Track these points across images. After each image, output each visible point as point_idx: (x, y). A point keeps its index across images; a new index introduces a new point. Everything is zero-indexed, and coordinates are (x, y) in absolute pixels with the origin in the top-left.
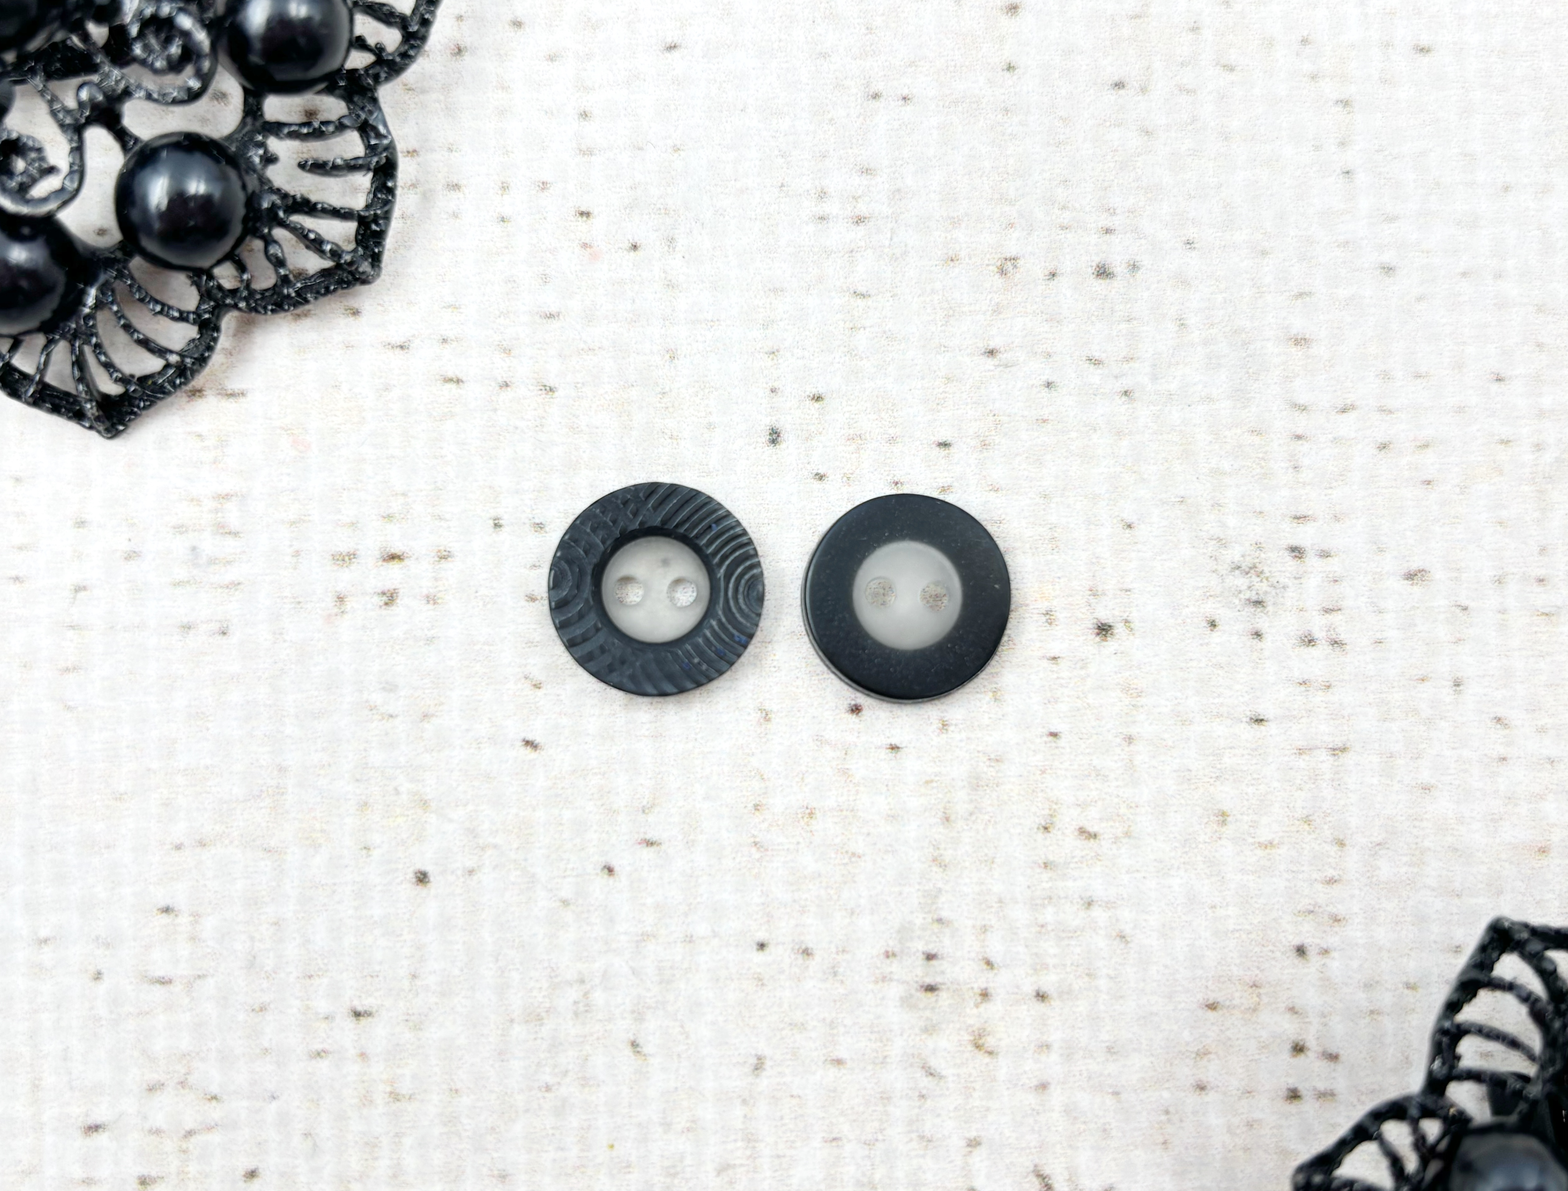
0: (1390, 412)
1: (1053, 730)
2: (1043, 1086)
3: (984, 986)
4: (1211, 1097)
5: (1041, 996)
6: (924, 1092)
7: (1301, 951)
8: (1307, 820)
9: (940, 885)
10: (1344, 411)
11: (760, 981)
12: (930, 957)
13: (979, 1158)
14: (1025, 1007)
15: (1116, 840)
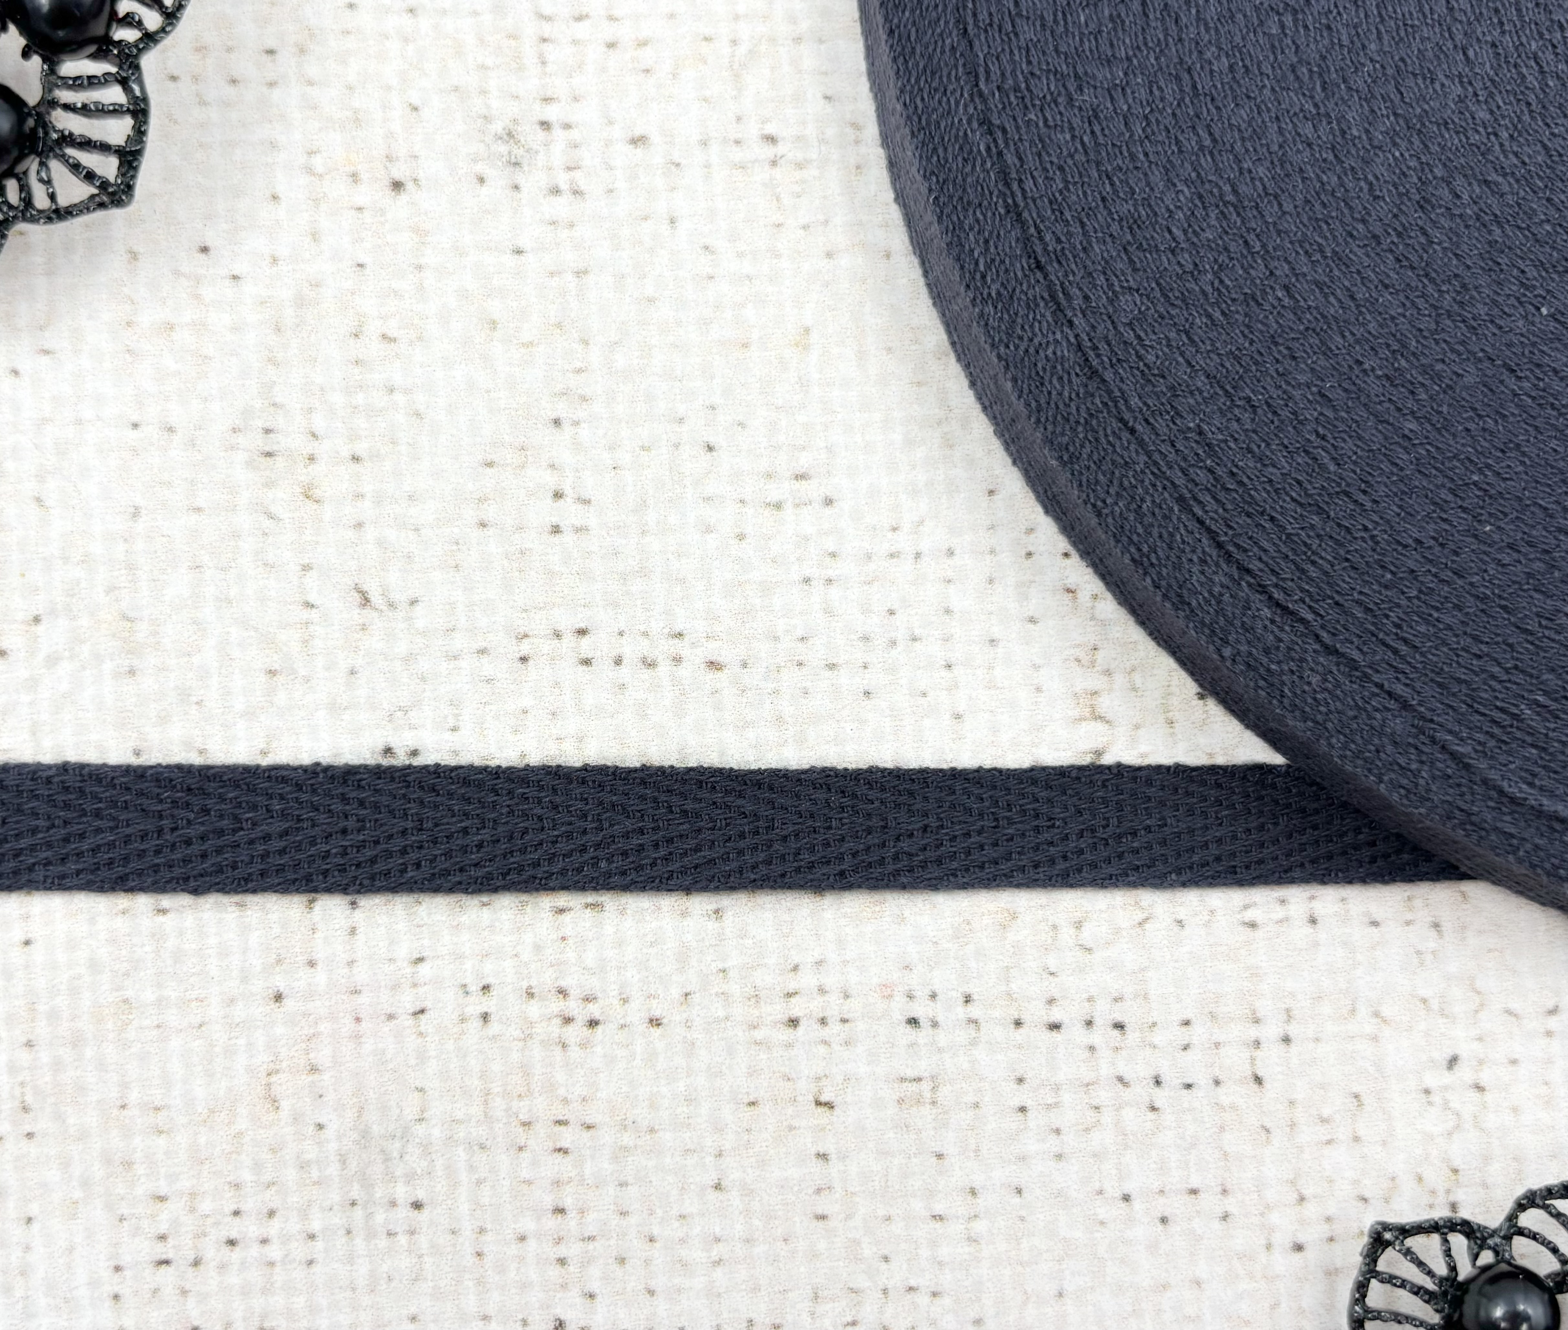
0: (617, 19)
1: (360, 262)
2: (359, 525)
3: (311, 452)
4: (490, 531)
5: (356, 459)
6: (267, 531)
7: (557, 422)
8: (559, 326)
9: (274, 379)
10: (579, 18)
11: (135, 451)
12: (268, 431)
13: (311, 580)
14: (343, 467)
15: (411, 343)
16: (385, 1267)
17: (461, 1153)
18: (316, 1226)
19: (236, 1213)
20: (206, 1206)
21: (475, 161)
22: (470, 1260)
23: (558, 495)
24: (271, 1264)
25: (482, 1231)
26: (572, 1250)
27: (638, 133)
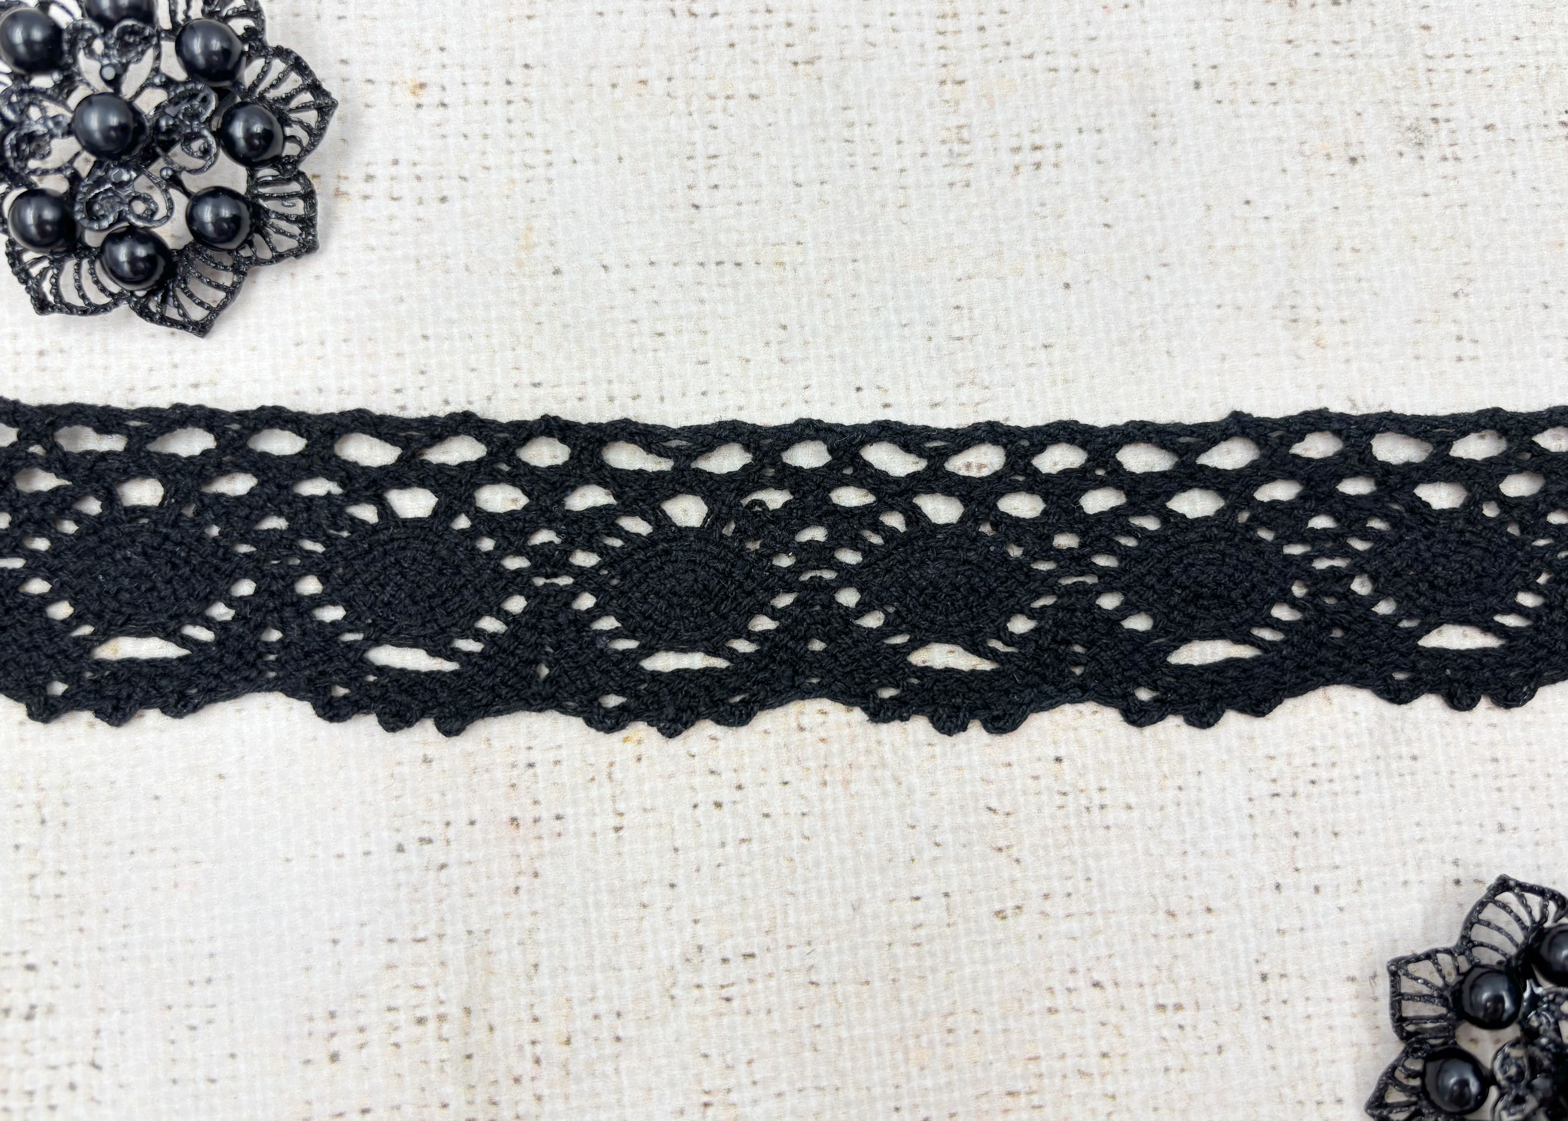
16: (1399, 794)
17: (1436, 728)
18: (1359, 771)
19: (1314, 765)
20: (1297, 761)
21: (1397, 143)
22: (1448, 789)
23: (1459, 338)
24: (1336, 794)
25: (1452, 772)
26: (1505, 782)
27: (1488, 122)
